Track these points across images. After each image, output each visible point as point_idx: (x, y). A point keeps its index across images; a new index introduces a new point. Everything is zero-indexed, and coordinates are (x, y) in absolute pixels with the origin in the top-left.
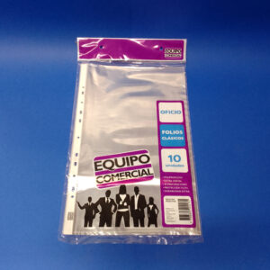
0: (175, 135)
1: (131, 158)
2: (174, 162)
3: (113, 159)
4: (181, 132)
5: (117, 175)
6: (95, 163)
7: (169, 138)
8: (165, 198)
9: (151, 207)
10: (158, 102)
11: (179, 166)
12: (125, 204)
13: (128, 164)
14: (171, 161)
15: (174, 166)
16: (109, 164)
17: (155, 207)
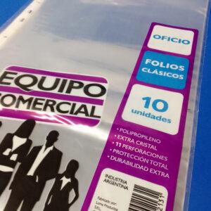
0: (169, 70)
1: (72, 83)
2: (150, 110)
3: (39, 77)
4: (182, 68)
5: (30, 100)
6: (6, 73)
7: (155, 72)
8: (107, 171)
9: (65, 181)
10: (153, 25)
11: (160, 118)
12: (14, 157)
13: (61, 90)
14: (147, 106)
15: (149, 115)
16: (26, 81)
17: (74, 184)
